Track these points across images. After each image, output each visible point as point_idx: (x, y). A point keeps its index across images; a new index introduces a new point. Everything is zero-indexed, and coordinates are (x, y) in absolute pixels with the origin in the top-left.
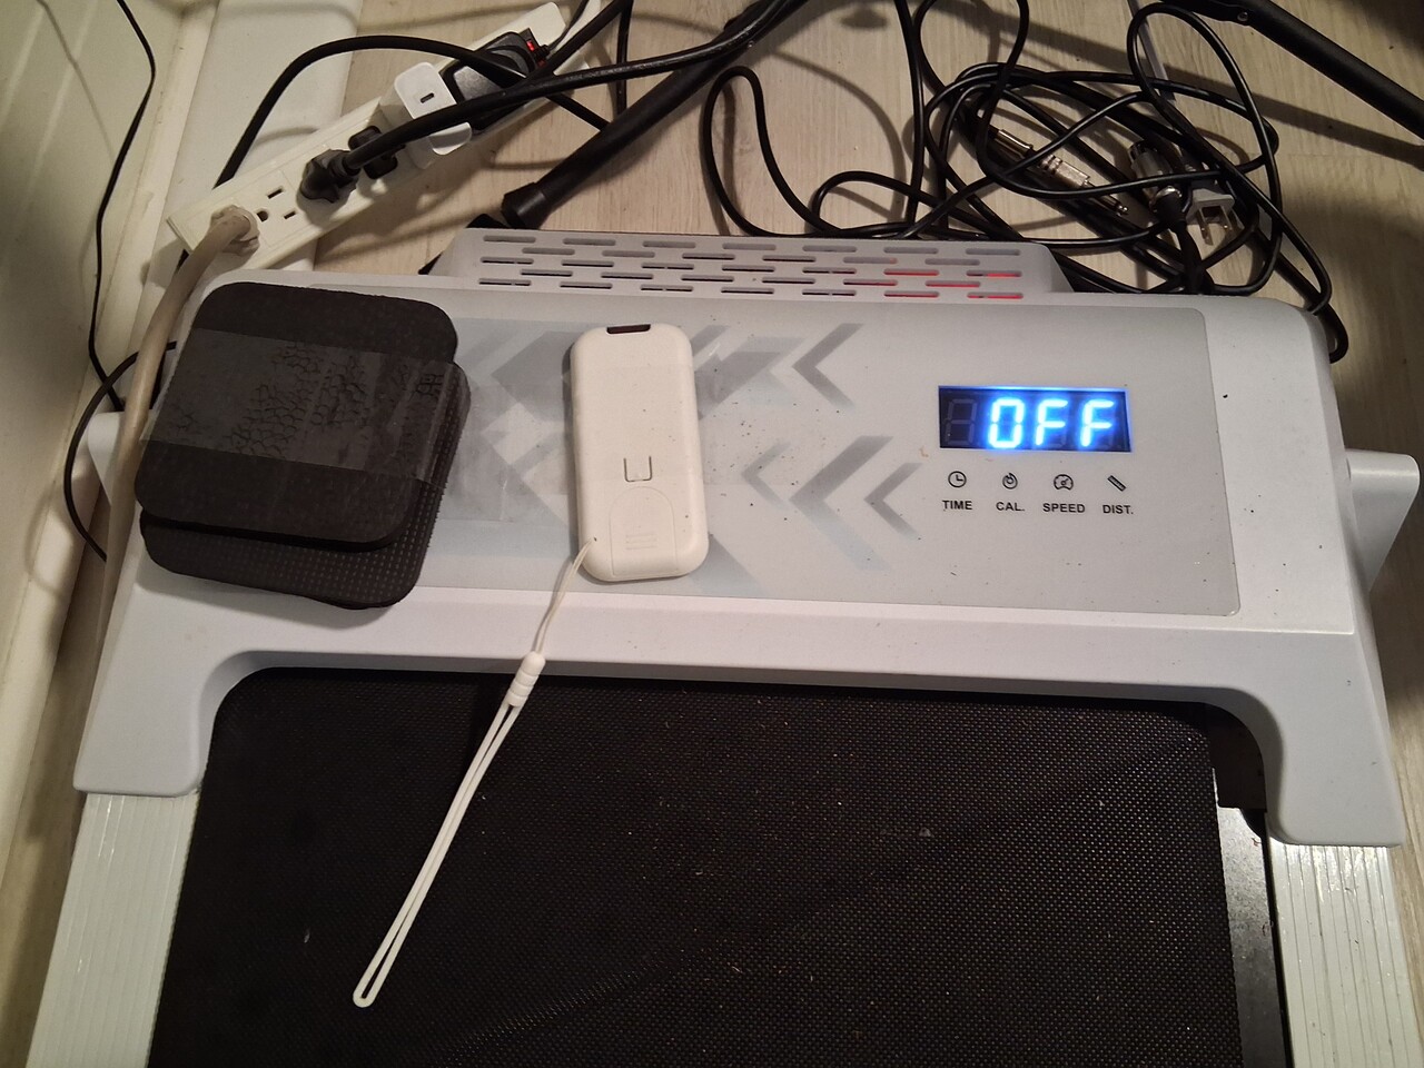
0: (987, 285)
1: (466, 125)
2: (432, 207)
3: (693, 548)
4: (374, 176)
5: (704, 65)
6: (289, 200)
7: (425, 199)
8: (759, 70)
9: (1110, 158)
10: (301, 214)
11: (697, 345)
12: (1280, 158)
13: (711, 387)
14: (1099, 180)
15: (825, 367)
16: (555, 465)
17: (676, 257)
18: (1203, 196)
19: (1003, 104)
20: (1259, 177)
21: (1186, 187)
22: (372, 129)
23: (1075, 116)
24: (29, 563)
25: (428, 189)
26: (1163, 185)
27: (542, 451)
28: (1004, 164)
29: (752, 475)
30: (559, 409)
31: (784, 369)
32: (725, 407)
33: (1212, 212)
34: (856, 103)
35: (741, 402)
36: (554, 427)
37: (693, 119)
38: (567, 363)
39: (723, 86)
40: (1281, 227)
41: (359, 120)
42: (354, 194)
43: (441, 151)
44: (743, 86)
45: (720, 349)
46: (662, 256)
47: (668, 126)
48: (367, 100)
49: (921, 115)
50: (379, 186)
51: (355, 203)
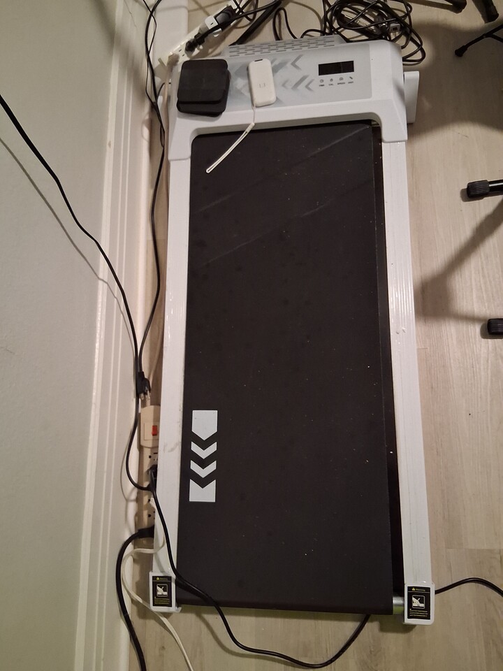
0: (327, 44)
1: (220, 29)
2: (212, 52)
3: (273, 99)
4: (200, 44)
5: (272, 7)
6: (183, 51)
7: (210, 50)
8: (286, 8)
9: (373, 19)
10: (186, 55)
11: (272, 63)
12: (412, 14)
13: (275, 70)
14: (368, 24)
15: (297, 63)
16: (247, 88)
17: (267, 46)
18: (392, 25)
19: (346, 9)
20: (407, 20)
21: (389, 23)
22: (199, 33)
23: (363, 8)
24: (142, 136)
25: (210, 48)
26: (382, 23)
27: (244, 86)
28: (345, 22)
29: (284, 85)
30: (247, 78)
31: (289, 65)
32: (278, 73)
33: (395, 29)
34: (311, 11)
35: (281, 72)
36: (246, 81)
37: (271, 22)
38: (248, 69)
39: (278, 13)
40: (412, 31)
41: (195, 32)
42: (196, 49)
43: (215, 36)
44: (282, 12)
45: (277, 63)
46: (264, 46)
47: (265, 24)
48: (197, 26)
49: (326, 13)
50: (201, 47)
51: (196, 51)
